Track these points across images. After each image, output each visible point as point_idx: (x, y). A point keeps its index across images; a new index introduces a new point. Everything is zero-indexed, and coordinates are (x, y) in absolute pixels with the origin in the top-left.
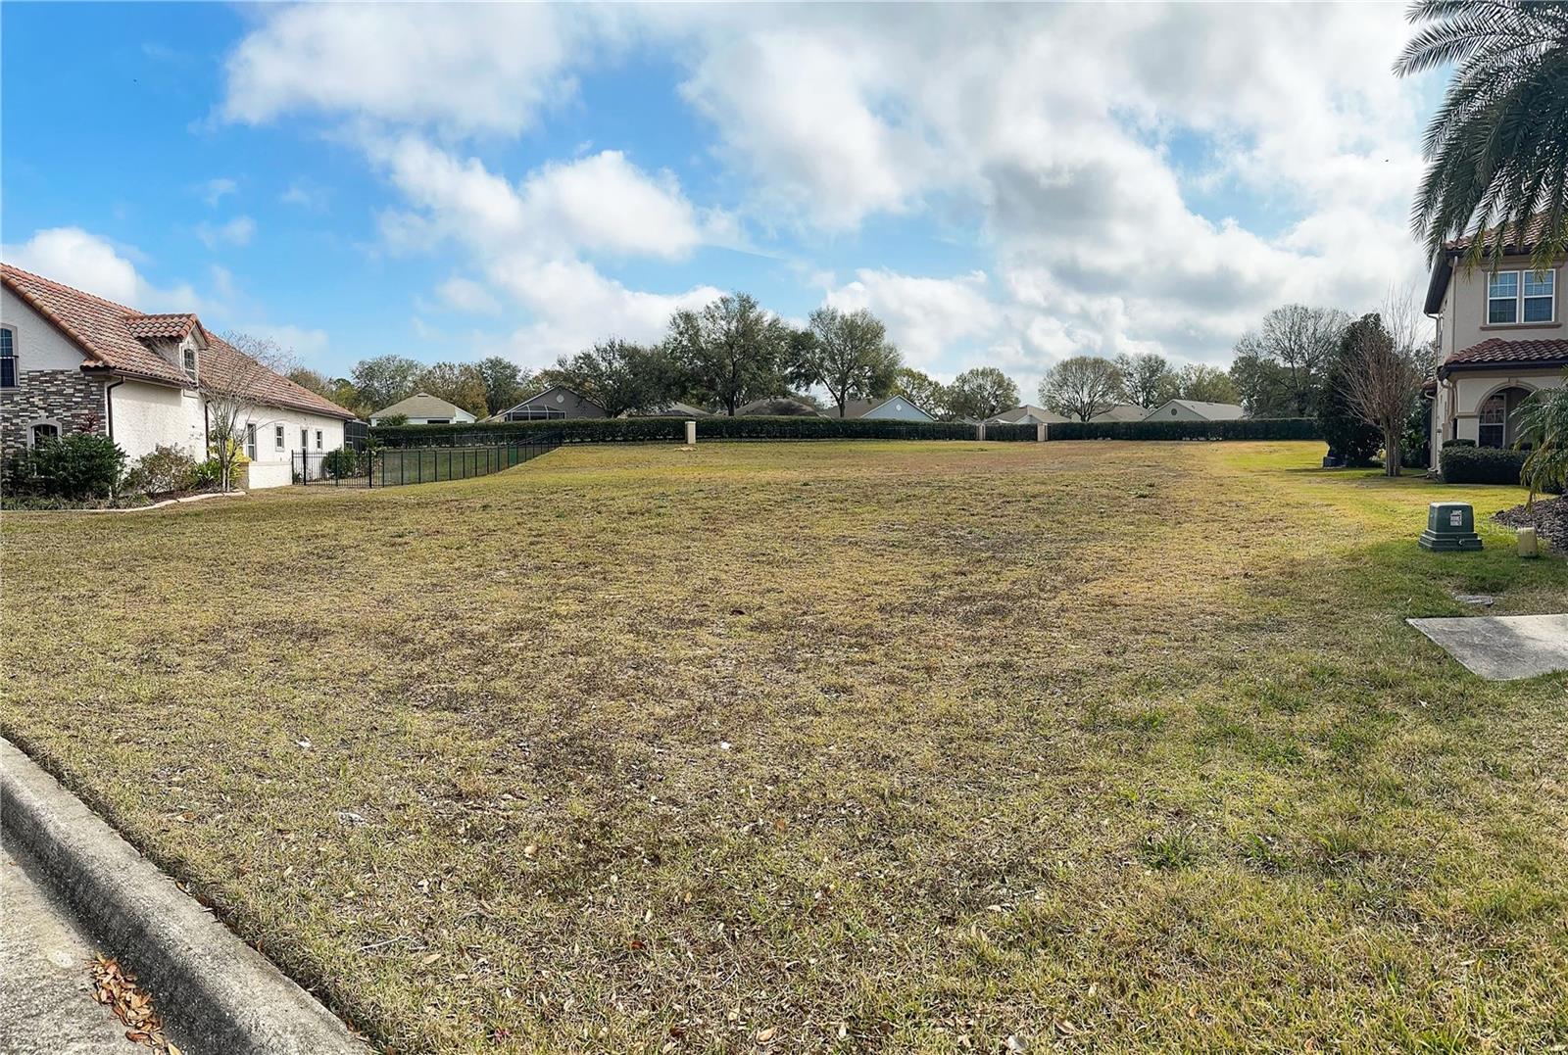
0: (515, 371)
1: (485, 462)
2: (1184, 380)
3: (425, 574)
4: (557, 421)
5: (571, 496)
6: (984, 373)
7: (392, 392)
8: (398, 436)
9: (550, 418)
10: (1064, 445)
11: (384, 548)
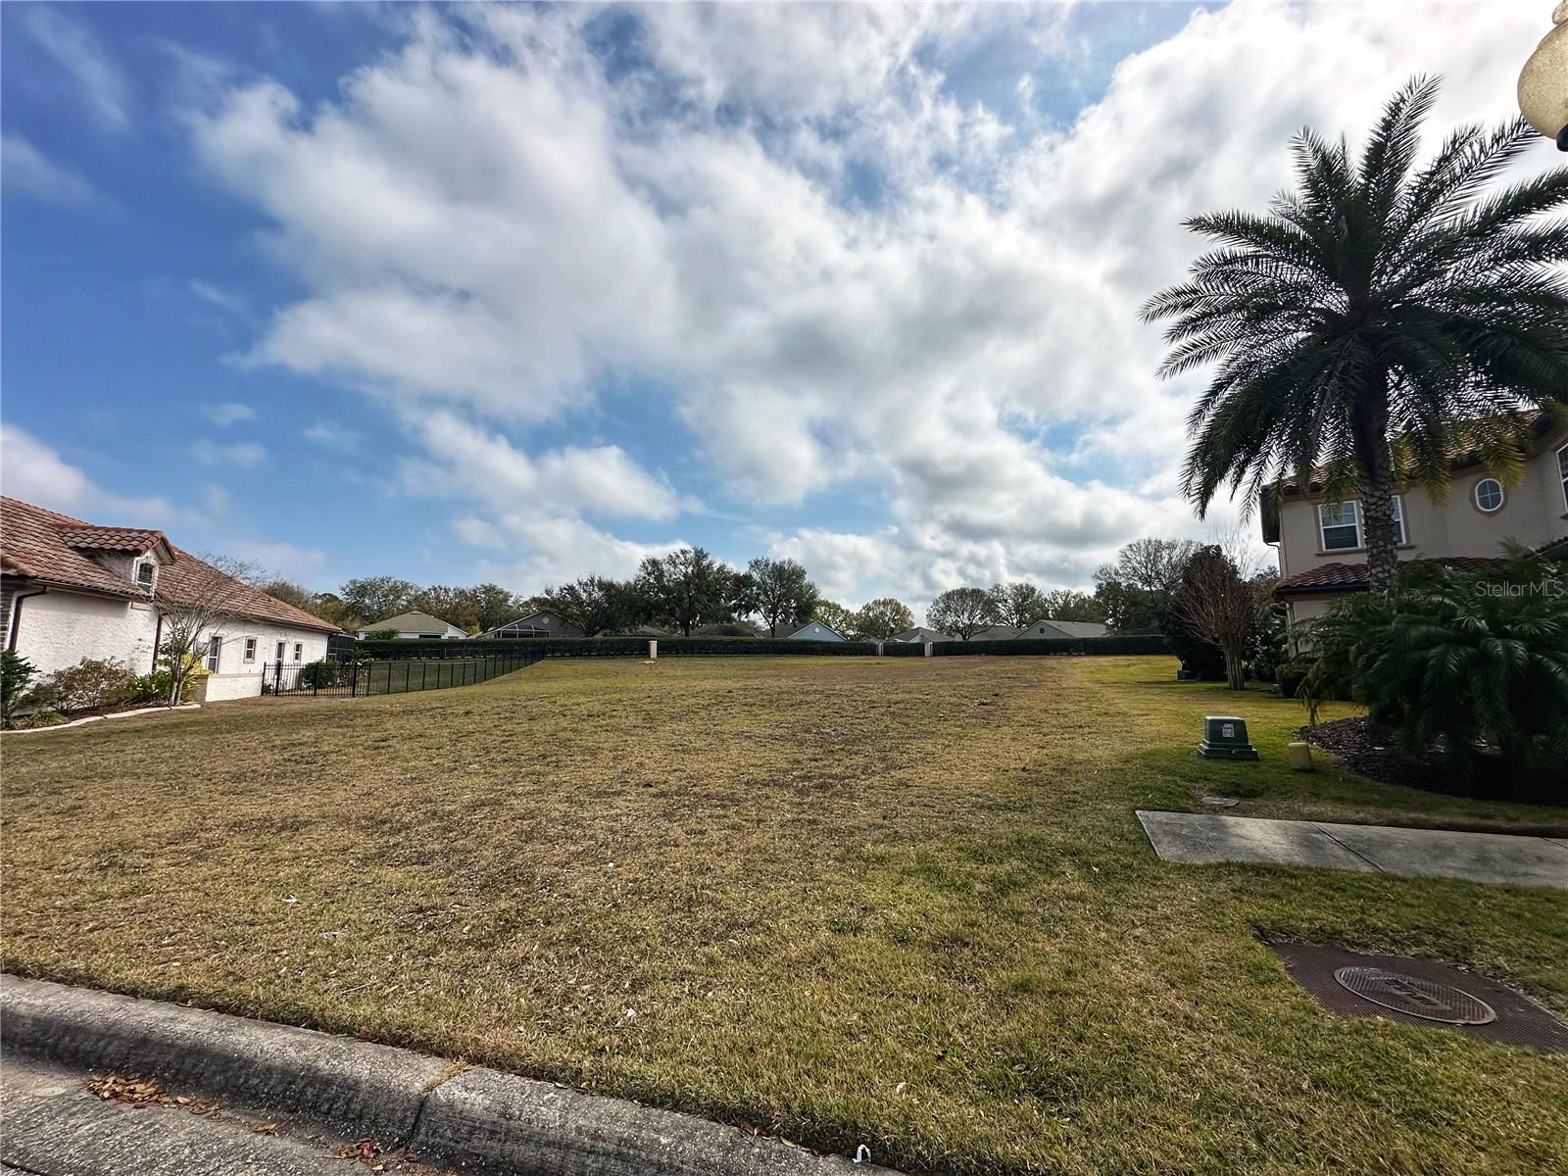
0: (507, 596)
1: (473, 672)
2: (1051, 603)
3: (406, 770)
4: (542, 639)
5: (546, 702)
6: (885, 603)
7: (384, 608)
8: (387, 649)
9: (536, 636)
10: (945, 660)
11: (368, 751)
